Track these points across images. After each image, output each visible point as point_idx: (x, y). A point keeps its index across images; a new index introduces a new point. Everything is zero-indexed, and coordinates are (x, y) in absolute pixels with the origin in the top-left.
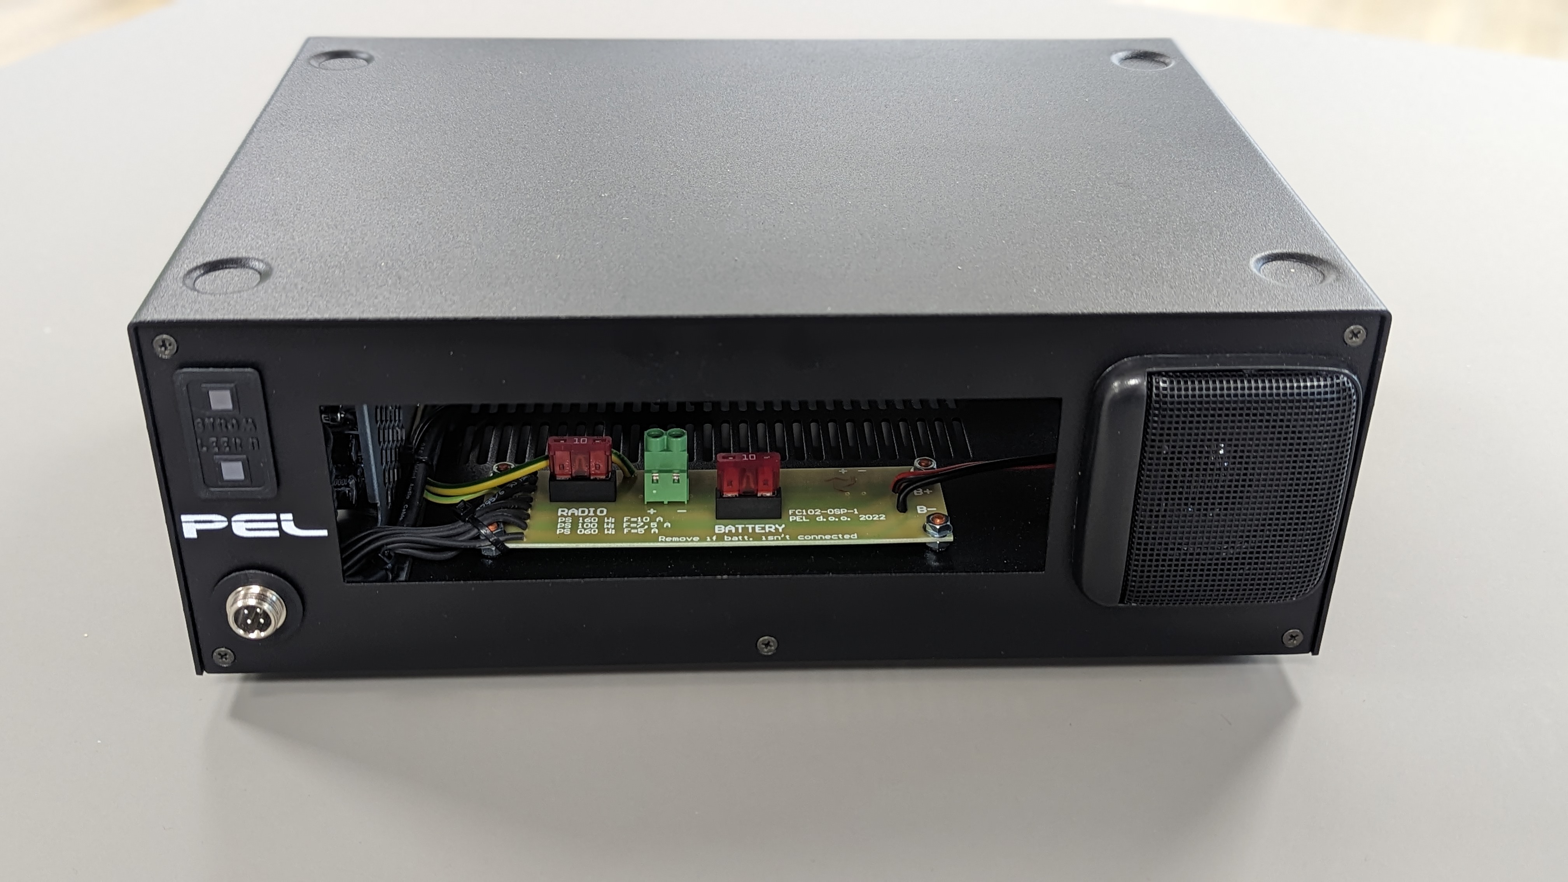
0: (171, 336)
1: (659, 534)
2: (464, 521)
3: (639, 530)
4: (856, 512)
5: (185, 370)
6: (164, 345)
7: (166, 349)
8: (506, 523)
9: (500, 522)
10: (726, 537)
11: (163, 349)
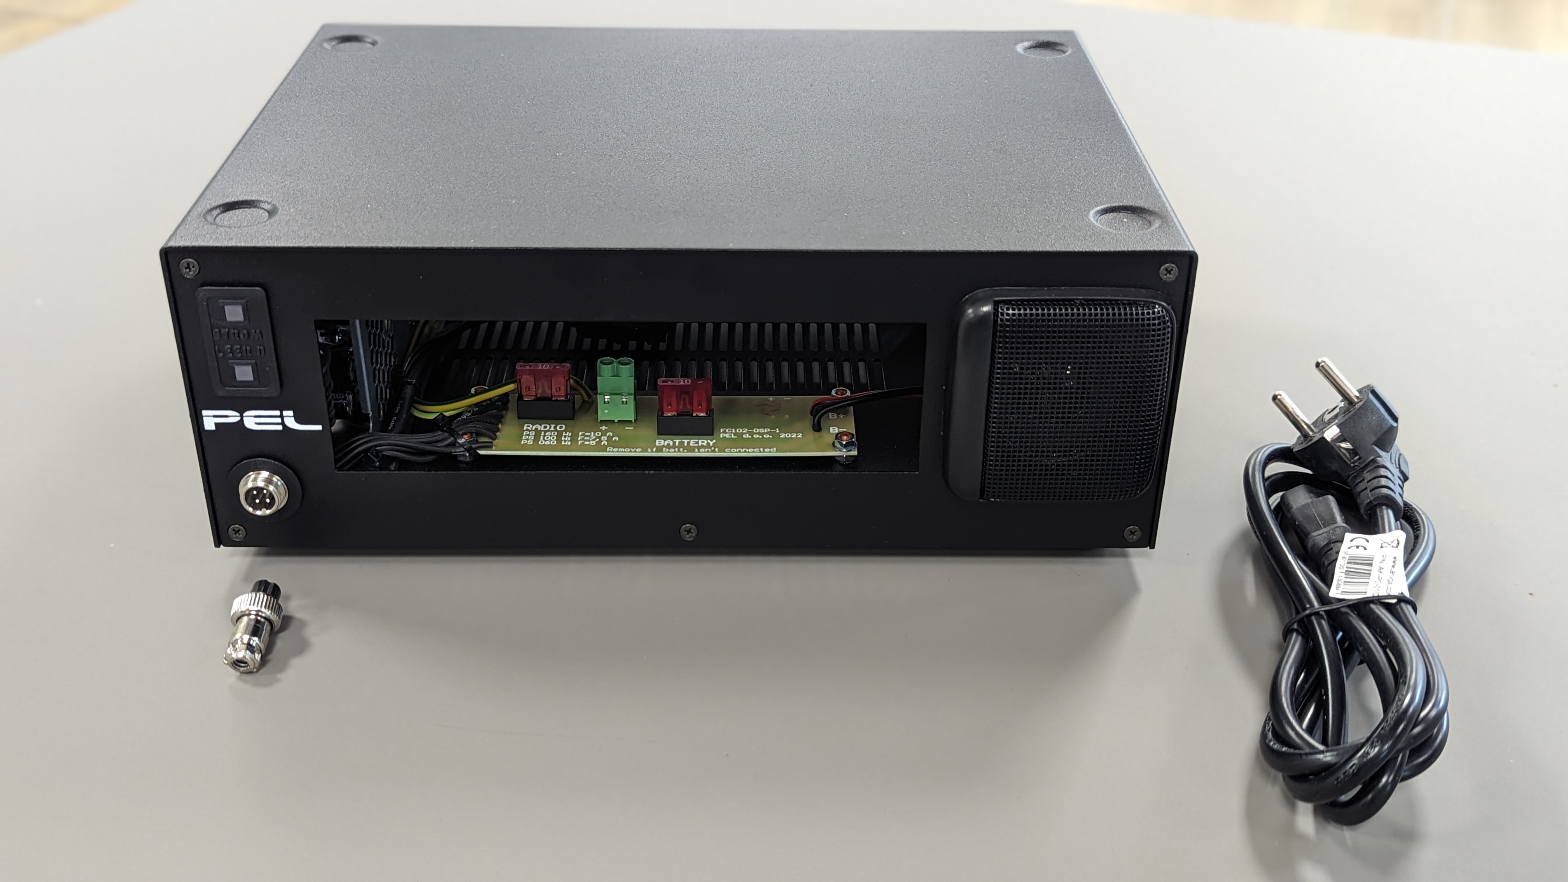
0: (194, 259)
1: (608, 446)
2: (443, 431)
3: (591, 442)
4: (778, 431)
5: (205, 288)
6: (188, 267)
7: (190, 270)
8: (479, 434)
9: (474, 433)
10: (664, 449)
11: (188, 270)
